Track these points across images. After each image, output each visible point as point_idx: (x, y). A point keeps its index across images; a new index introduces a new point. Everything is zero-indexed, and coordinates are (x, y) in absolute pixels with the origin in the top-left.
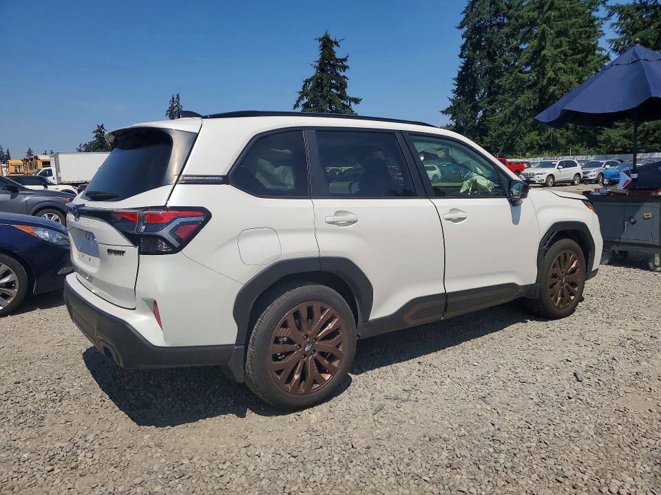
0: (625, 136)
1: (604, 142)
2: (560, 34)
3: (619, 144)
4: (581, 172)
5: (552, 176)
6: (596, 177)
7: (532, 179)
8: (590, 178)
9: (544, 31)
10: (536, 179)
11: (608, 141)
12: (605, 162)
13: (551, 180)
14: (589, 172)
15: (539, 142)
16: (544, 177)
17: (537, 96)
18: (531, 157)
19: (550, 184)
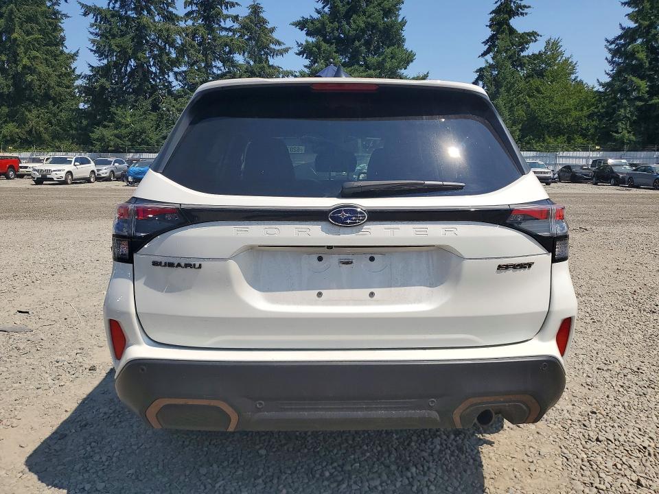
0: (117, 136)
1: (98, 140)
2: (30, 19)
3: (112, 143)
4: (95, 169)
5: (70, 173)
6: (108, 175)
7: (48, 176)
8: (103, 175)
9: (11, 12)
10: (54, 176)
11: (101, 139)
12: (113, 159)
13: (70, 177)
14: (101, 170)
15: (21, 135)
16: (63, 174)
17: (10, 82)
18: (15, 151)
19: (69, 181)
